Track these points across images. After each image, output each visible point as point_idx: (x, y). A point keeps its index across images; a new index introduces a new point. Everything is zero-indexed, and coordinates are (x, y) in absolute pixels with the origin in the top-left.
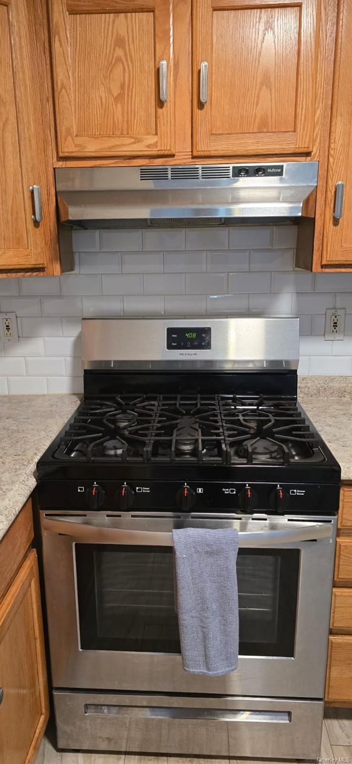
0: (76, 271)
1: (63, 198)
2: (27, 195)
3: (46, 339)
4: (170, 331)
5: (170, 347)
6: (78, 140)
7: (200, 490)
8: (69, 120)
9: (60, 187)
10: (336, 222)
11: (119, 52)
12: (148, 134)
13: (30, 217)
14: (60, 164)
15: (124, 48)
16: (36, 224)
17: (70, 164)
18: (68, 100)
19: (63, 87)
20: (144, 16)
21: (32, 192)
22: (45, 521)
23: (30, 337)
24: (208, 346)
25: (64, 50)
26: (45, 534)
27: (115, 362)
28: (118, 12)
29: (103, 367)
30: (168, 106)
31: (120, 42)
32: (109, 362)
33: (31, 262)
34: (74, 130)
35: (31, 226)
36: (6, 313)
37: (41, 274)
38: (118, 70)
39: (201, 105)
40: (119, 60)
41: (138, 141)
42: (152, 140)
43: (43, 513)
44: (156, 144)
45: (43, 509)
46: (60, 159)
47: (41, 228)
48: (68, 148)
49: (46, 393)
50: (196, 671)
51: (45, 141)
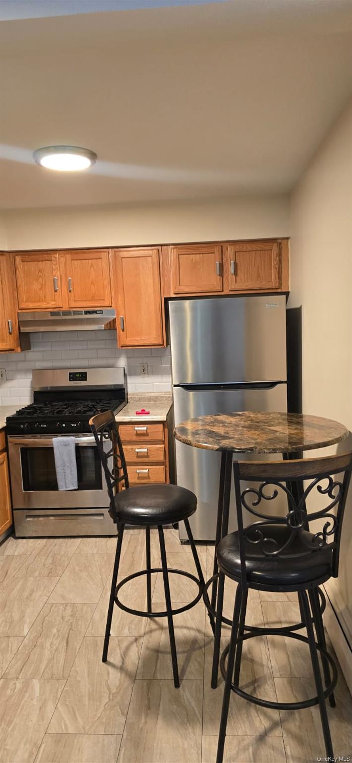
0: (32, 350)
1: (21, 323)
2: (7, 323)
3: (20, 380)
4: (70, 374)
5: (70, 380)
6: (26, 303)
7: (64, 425)
8: (23, 296)
9: (20, 320)
10: (123, 330)
11: (40, 274)
12: (52, 300)
13: (8, 331)
14: (20, 311)
15: (42, 272)
16: (10, 333)
17: (24, 311)
18: (22, 289)
19: (20, 286)
20: (49, 262)
21: (9, 322)
22: (10, 439)
23: (12, 379)
24: (86, 380)
25: (20, 274)
26: (10, 444)
27: (50, 387)
28: (39, 261)
29: (45, 390)
30: (59, 292)
31: (40, 271)
32: (48, 387)
33: (8, 347)
34: (25, 299)
35: (8, 334)
36: (2, 369)
37: (13, 352)
38: (41, 279)
39: (70, 292)
40: (40, 276)
41: (48, 303)
42: (53, 303)
43: (9, 436)
44: (55, 304)
45: (9, 434)
46: (19, 310)
47: (13, 334)
48: (23, 306)
49: (19, 404)
50: (62, 489)
51: (14, 304)
